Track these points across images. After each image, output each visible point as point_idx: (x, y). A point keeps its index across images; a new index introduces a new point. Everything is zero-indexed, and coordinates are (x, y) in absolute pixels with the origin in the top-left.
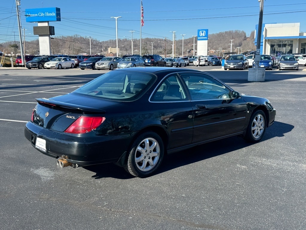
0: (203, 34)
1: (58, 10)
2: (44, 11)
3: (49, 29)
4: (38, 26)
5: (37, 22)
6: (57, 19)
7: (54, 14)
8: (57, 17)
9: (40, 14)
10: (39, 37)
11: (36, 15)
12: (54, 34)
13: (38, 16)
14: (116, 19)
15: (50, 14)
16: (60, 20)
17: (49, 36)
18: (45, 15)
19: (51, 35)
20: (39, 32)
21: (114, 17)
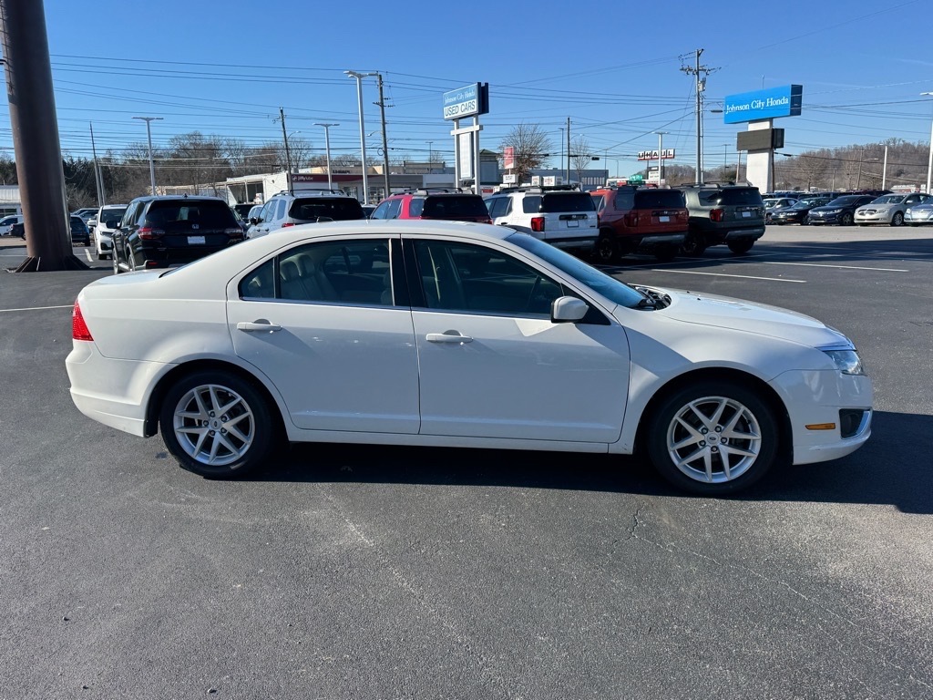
1: (797, 90)
2: (763, 95)
3: (770, 136)
4: (749, 131)
5: (746, 122)
8: (792, 105)
9: (755, 104)
11: (746, 107)
12: (782, 146)
13: (751, 109)
15: (777, 102)
16: (798, 113)
17: (769, 152)
18: (766, 104)
19: (776, 147)
20: (749, 143)
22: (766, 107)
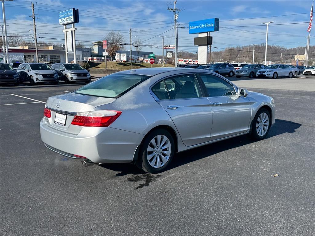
1: (217, 21)
2: (204, 22)
3: (207, 39)
4: (199, 37)
5: (198, 33)
6: (215, 29)
7: (213, 25)
9: (201, 26)
10: (199, 47)
11: (198, 27)
12: (212, 44)
14: (267, 25)
15: (209, 25)
16: (218, 30)
17: (207, 46)
18: (205, 26)
20: (199, 42)
21: (265, 23)
22: (205, 27)
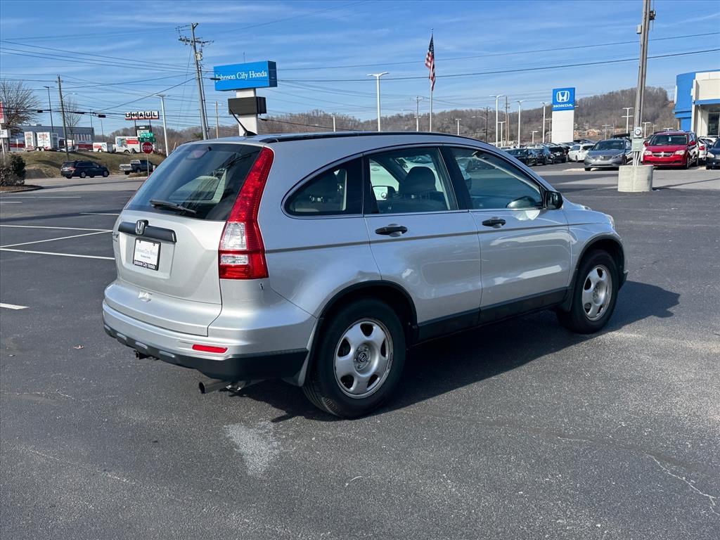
0: (565, 98)
1: (272, 66)
2: (246, 68)
3: (255, 103)
4: (238, 97)
5: (234, 90)
6: (270, 82)
7: (265, 74)
8: (270, 78)
9: (240, 76)
11: (233, 77)
12: (265, 112)
13: (237, 79)
14: (378, 78)
15: (257, 75)
16: (276, 86)
17: (257, 116)
18: (248, 76)
19: (260, 113)
20: (238, 108)
21: (374, 75)
22: (249, 80)
